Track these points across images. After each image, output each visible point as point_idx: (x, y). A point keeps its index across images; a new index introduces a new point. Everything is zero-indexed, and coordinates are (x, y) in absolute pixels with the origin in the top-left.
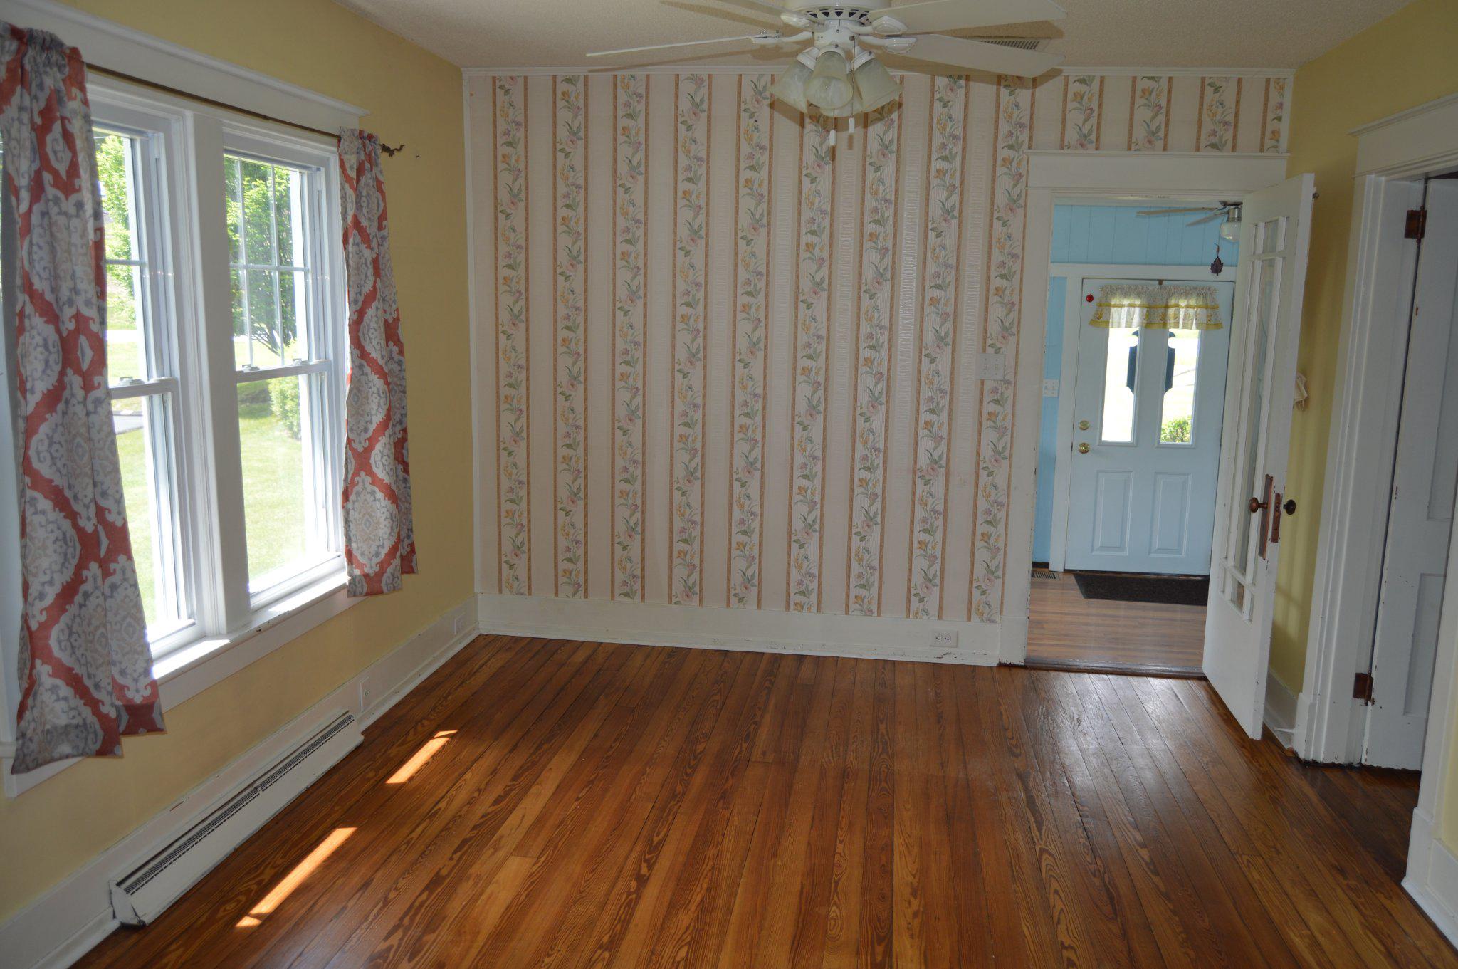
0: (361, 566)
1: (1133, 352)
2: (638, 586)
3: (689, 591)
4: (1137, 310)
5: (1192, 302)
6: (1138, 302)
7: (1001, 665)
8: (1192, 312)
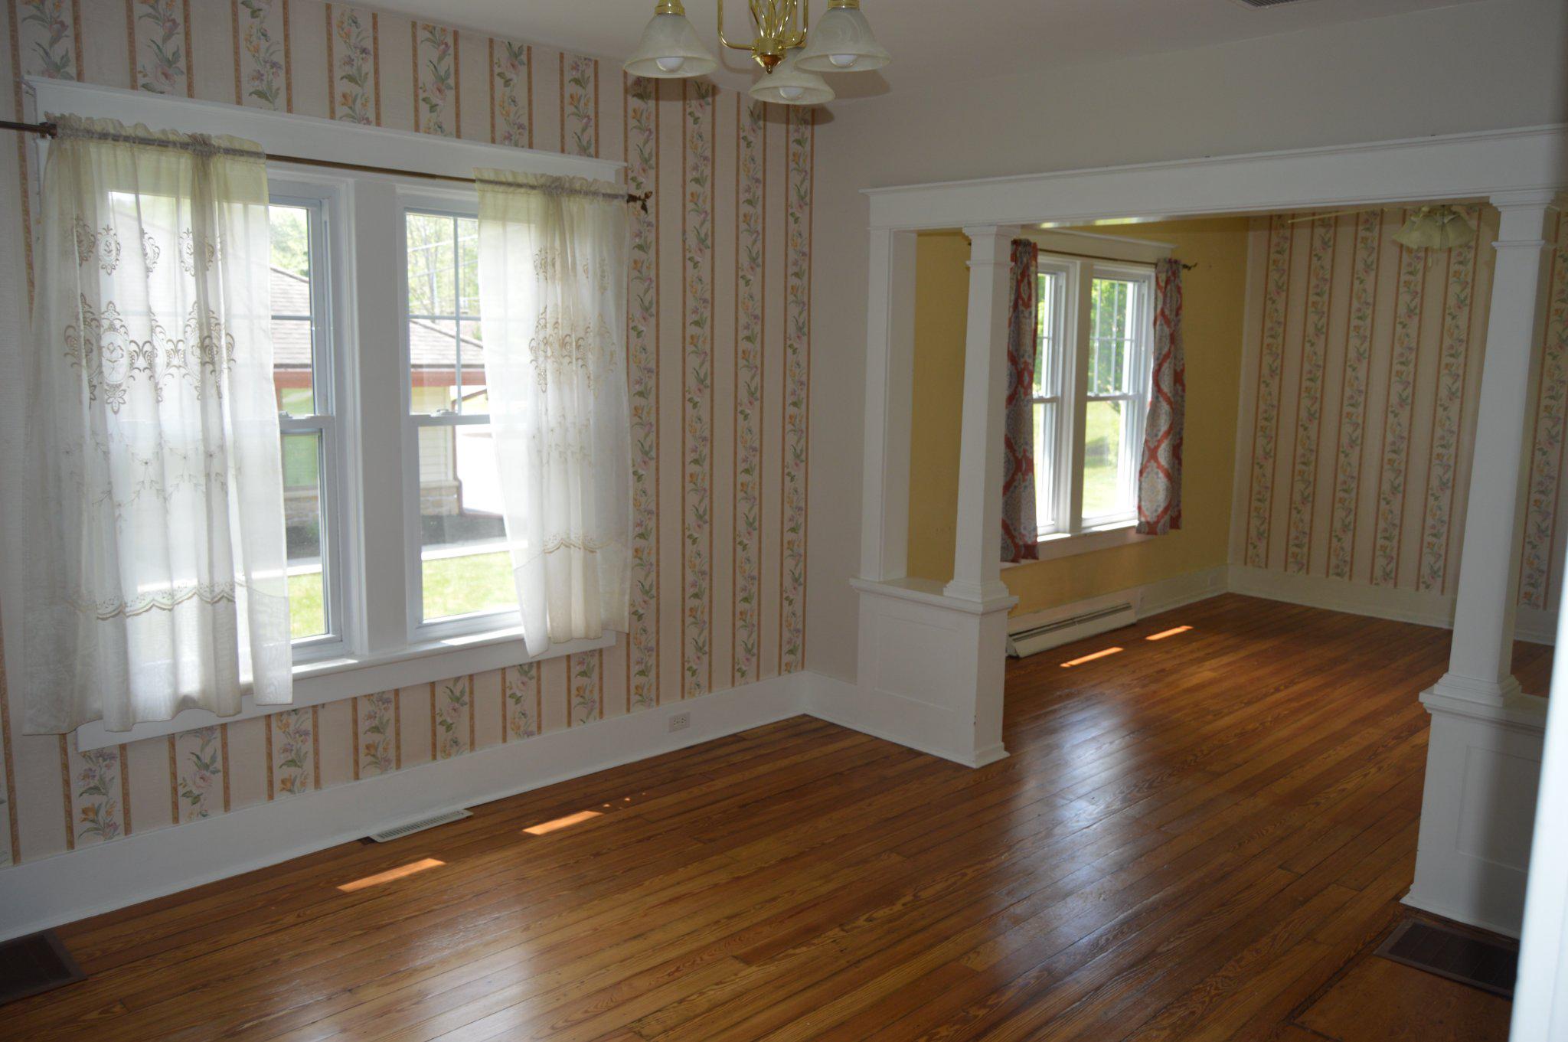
0: (1145, 516)
3: (1386, 576)
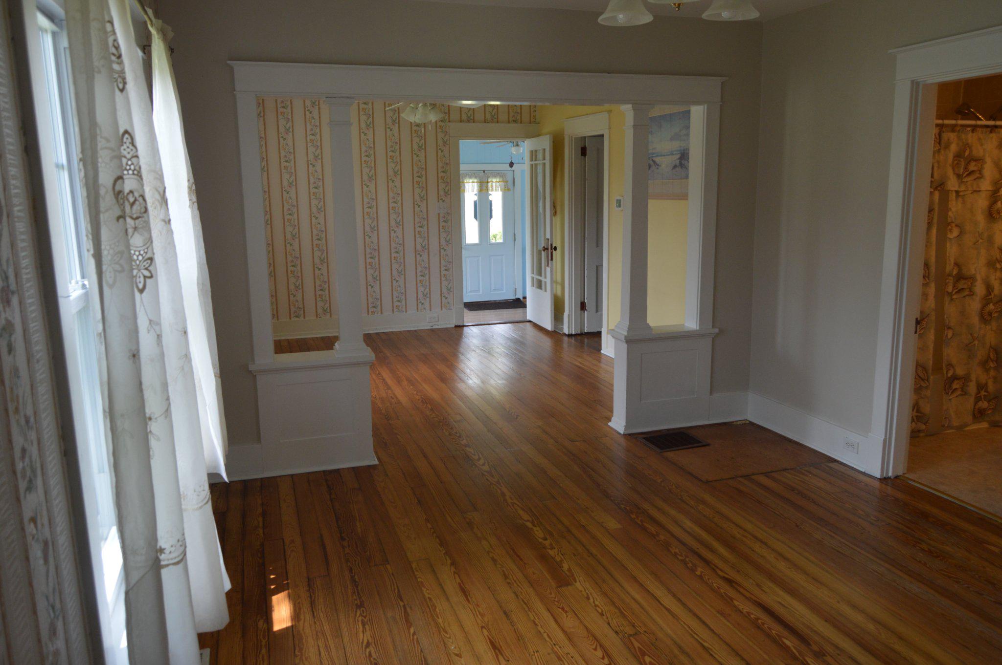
1: (475, 203)
2: (302, 312)
3: (325, 311)
4: (476, 184)
5: (498, 180)
6: (476, 181)
7: (456, 326)
8: (498, 184)
